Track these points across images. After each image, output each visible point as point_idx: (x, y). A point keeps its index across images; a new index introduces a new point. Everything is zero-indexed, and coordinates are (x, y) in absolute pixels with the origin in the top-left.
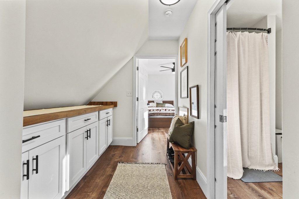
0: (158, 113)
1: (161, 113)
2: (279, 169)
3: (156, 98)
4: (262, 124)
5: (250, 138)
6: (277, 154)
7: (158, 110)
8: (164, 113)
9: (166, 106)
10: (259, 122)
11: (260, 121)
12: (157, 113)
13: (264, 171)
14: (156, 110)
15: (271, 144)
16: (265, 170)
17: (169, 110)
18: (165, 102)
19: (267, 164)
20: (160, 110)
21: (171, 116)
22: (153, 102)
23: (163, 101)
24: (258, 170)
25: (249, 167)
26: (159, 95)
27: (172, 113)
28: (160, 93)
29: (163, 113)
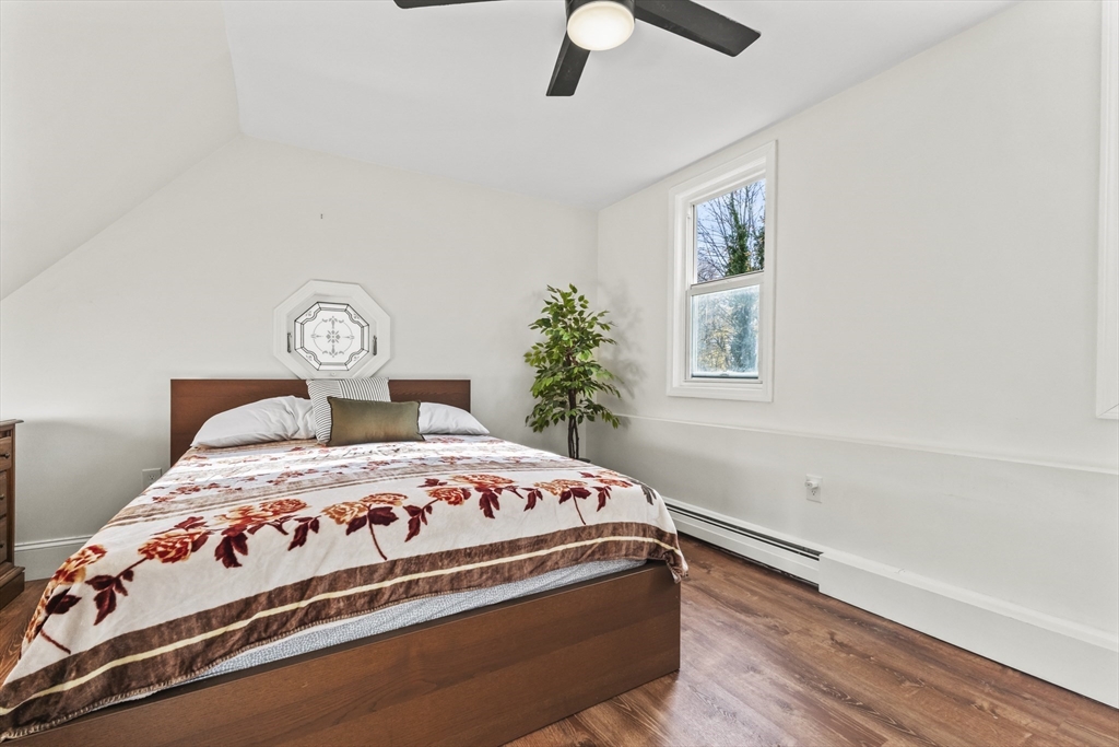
0: (392, 568)
1: (434, 560)
3: (323, 358)
7: (383, 517)
8: (470, 554)
9: (424, 423)
12: (369, 573)
14: (354, 525)
17: (531, 505)
18: (408, 393)
20: (417, 515)
21: (555, 567)
22: (298, 388)
23: (392, 383)
26: (348, 328)
27: (563, 536)
28: (356, 317)
29: (452, 556)
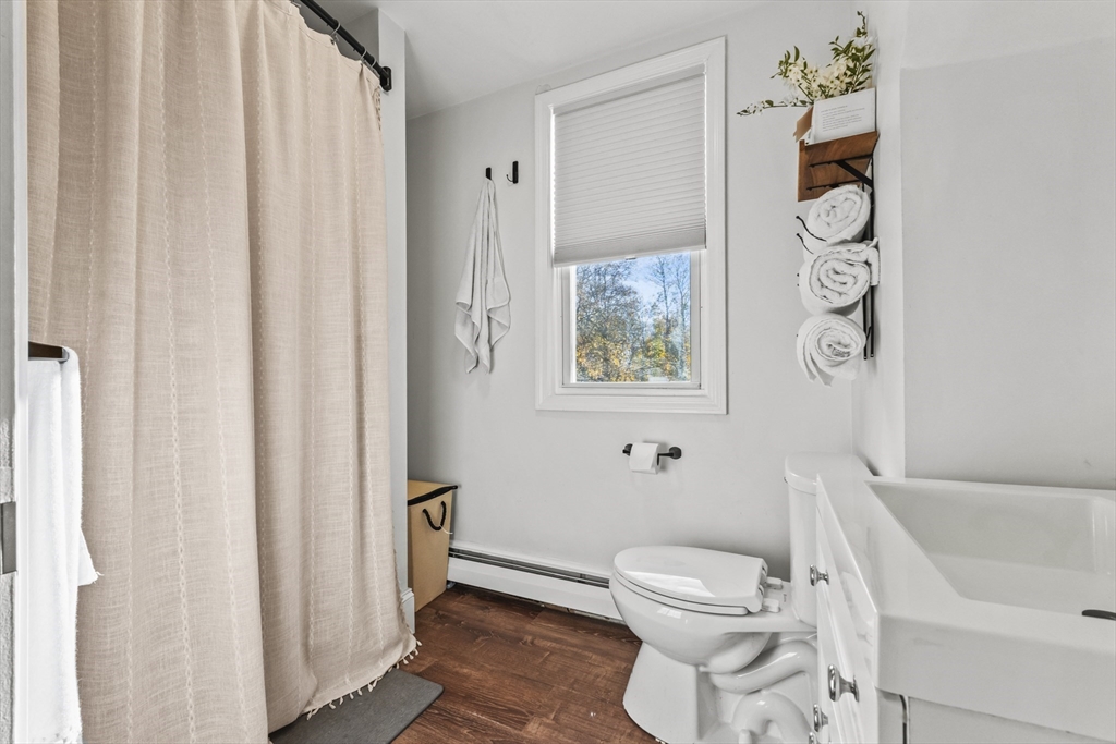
2: (420, 644)
4: (361, 476)
5: (317, 555)
6: (410, 584)
10: (351, 470)
11: (356, 466)
13: (371, 688)
15: (395, 552)
16: (372, 683)
19: (382, 645)
24: (347, 697)
25: (309, 703)
